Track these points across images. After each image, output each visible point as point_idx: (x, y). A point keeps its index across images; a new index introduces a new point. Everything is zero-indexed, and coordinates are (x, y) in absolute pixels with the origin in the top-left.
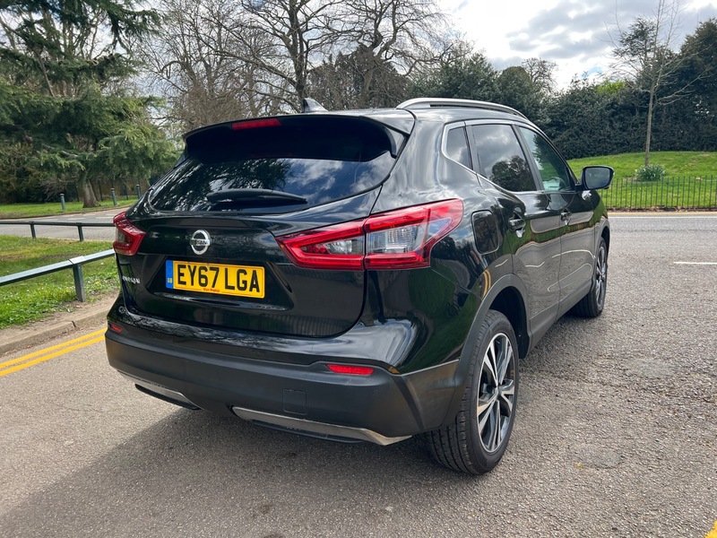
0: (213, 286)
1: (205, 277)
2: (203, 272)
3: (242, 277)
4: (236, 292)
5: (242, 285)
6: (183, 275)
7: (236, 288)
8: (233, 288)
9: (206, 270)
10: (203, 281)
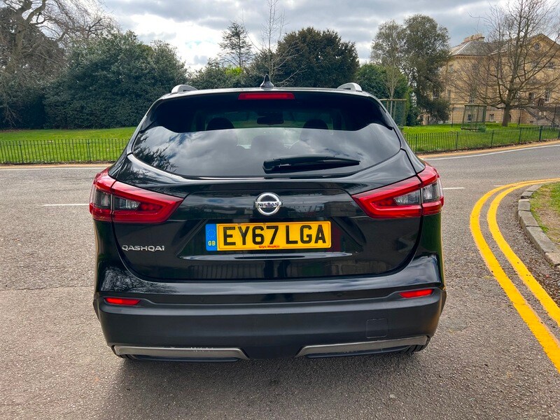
0: (272, 242)
1: (261, 236)
2: (258, 232)
3: (306, 232)
4: (300, 245)
5: (306, 239)
6: (231, 236)
7: (299, 242)
8: (296, 242)
9: (262, 229)
10: (258, 239)
